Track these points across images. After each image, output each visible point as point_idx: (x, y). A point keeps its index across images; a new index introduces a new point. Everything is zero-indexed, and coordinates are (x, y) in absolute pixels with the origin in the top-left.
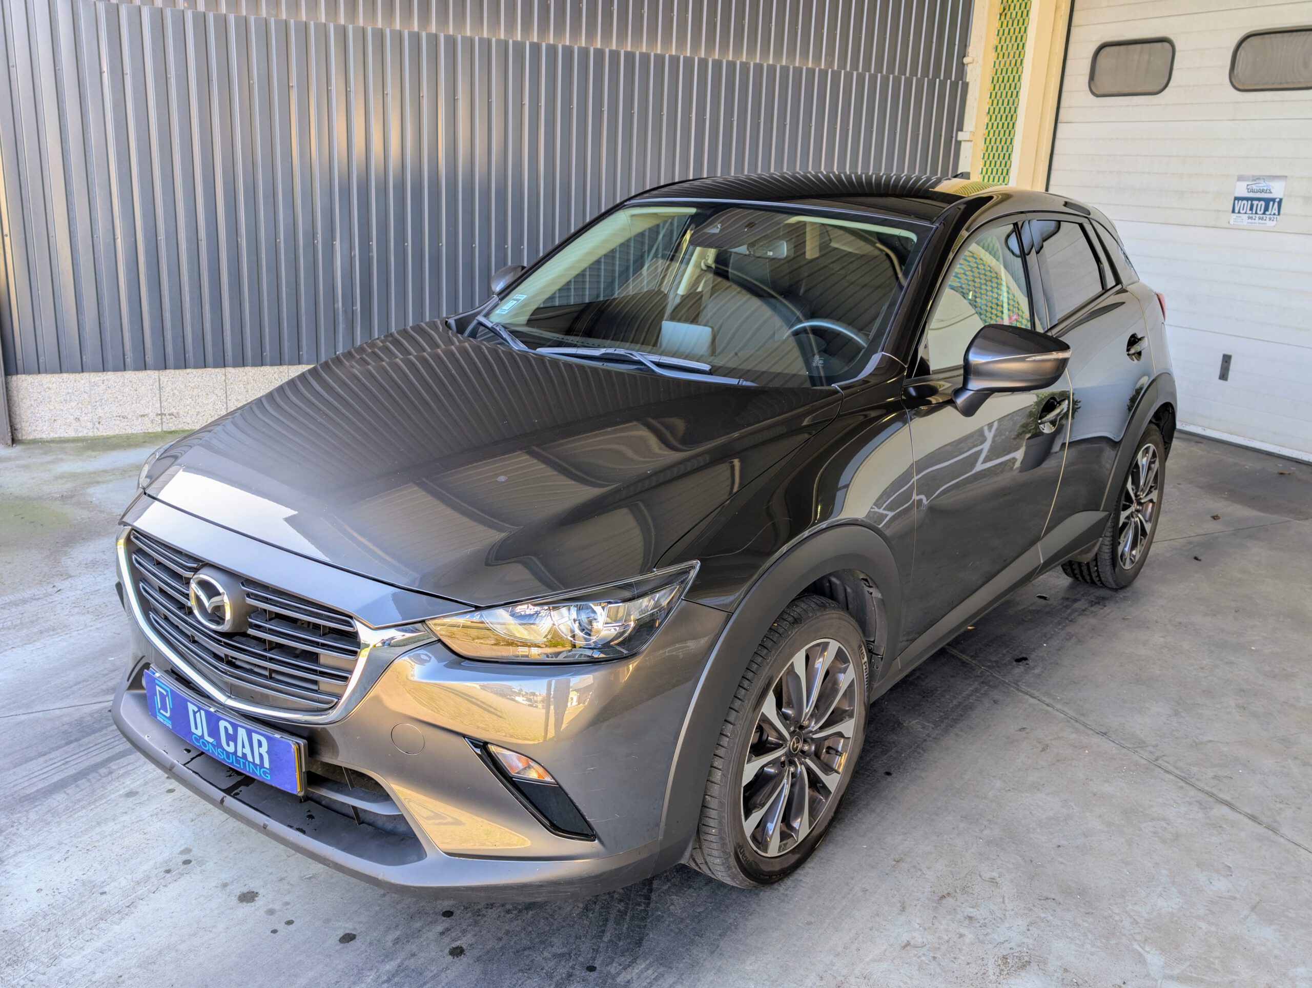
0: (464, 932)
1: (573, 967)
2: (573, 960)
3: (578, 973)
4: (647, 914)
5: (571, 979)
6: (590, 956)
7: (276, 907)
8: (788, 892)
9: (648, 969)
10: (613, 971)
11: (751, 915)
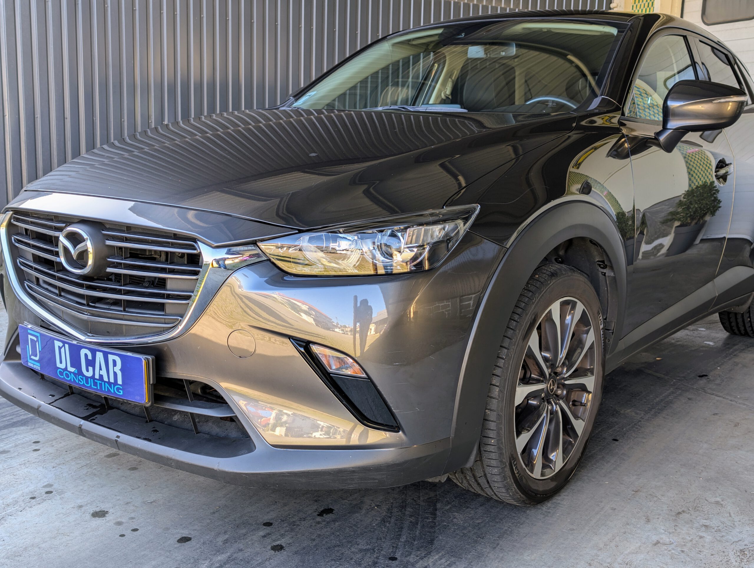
0: (282, 536)
1: (377, 558)
2: (377, 553)
3: (382, 561)
4: (435, 524)
5: (377, 565)
6: (390, 550)
7: (123, 520)
8: (550, 511)
9: (441, 559)
10: (411, 560)
11: (522, 524)
